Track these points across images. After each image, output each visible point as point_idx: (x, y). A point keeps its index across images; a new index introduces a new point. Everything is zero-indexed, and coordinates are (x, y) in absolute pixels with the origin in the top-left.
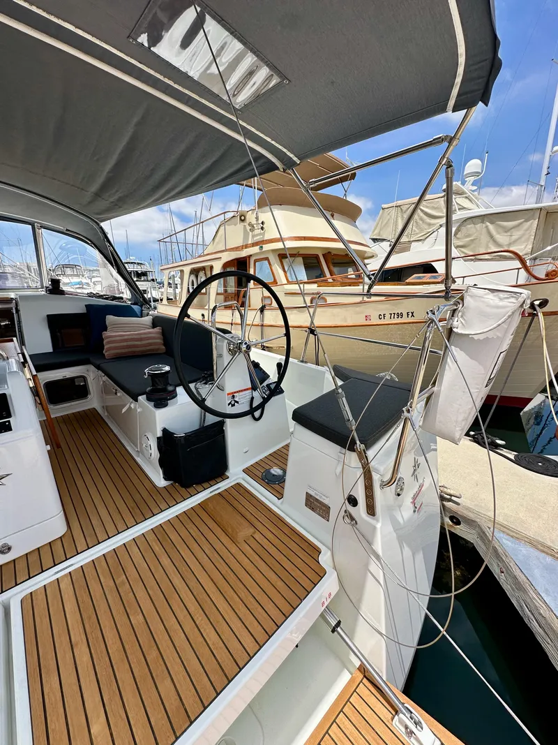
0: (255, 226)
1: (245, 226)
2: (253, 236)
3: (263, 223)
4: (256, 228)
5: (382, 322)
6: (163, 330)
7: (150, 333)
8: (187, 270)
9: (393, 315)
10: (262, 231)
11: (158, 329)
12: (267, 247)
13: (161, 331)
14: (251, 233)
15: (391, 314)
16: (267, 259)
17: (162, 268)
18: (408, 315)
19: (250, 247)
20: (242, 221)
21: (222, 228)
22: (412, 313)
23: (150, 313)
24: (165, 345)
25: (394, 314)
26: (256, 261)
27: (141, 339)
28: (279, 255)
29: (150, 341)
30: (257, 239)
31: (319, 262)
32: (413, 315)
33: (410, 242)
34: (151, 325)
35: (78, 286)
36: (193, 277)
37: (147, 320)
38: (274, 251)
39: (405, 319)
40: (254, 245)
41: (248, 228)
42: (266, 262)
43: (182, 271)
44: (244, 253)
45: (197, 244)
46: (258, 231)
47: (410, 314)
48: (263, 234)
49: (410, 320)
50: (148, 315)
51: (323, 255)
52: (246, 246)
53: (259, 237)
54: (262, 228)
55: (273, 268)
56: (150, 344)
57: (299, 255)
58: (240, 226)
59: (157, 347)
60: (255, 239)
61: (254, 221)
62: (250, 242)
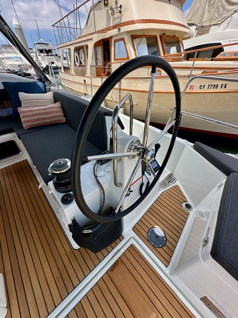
0: (115, 9)
1: (107, 10)
2: (114, 20)
3: (121, 7)
4: (116, 12)
5: (201, 91)
6: (62, 104)
7: (52, 108)
8: (72, 48)
9: (210, 86)
10: (120, 15)
11: (58, 104)
12: (124, 29)
13: (60, 105)
14: (112, 16)
15: (209, 85)
16: (123, 39)
17: (58, 47)
18: (222, 86)
19: (111, 29)
20: (106, 5)
21: (92, 13)
22: (225, 85)
23: (51, 88)
24: (65, 116)
25: (212, 85)
26: (115, 41)
27: (46, 113)
28: (131, 36)
29: (54, 114)
30: (116, 22)
31: (157, 42)
32: (225, 87)
33: (210, 26)
34: (53, 99)
35: (16, 60)
36: (76, 54)
37: (49, 95)
38: (128, 32)
39: (219, 90)
40: (115, 27)
41: (110, 12)
42: (122, 42)
43: (69, 49)
44: (107, 35)
45: (77, 29)
46: (117, 15)
47: (224, 86)
48: (121, 17)
49: (223, 90)
50: (50, 90)
51: (160, 36)
52: (108, 29)
53: (117, 20)
54: (120, 12)
55: (127, 47)
56: (54, 117)
57: (145, 36)
58: (104, 10)
59: (59, 119)
60: (115, 22)
61: (114, 6)
62: (111, 25)
